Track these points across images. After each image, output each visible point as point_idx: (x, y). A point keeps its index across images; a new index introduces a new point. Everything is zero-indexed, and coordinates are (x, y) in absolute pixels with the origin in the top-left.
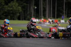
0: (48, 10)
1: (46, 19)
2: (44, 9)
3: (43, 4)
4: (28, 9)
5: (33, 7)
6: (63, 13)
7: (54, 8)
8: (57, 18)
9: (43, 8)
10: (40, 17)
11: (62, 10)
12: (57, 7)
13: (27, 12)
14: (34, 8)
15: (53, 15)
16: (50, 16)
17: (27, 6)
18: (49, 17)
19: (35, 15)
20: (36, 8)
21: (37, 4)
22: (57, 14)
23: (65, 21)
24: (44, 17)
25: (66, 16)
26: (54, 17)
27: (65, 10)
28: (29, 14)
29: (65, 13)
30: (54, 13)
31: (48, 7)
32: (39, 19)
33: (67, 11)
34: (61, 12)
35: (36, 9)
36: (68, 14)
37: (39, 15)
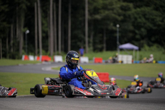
0: (54, 36)
1: (50, 55)
2: (44, 35)
3: (43, 24)
4: (12, 36)
5: (23, 30)
6: (85, 43)
9: (43, 32)
10: (37, 51)
11: (82, 36)
12: (72, 31)
13: (9, 42)
14: (24, 33)
15: (63, 46)
16: (58, 49)
17: (10, 28)
18: (54, 51)
19: (26, 46)
20: (28, 32)
21: (30, 24)
22: (71, 45)
23: (90, 59)
24: (44, 52)
25: (92, 48)
27: (89, 37)
28: (14, 44)
29: (89, 42)
30: (65, 42)
31: (54, 30)
32: (34, 55)
33: (92, 38)
34: (80, 41)
35: (28, 34)
36: (94, 43)
37: (34, 46)
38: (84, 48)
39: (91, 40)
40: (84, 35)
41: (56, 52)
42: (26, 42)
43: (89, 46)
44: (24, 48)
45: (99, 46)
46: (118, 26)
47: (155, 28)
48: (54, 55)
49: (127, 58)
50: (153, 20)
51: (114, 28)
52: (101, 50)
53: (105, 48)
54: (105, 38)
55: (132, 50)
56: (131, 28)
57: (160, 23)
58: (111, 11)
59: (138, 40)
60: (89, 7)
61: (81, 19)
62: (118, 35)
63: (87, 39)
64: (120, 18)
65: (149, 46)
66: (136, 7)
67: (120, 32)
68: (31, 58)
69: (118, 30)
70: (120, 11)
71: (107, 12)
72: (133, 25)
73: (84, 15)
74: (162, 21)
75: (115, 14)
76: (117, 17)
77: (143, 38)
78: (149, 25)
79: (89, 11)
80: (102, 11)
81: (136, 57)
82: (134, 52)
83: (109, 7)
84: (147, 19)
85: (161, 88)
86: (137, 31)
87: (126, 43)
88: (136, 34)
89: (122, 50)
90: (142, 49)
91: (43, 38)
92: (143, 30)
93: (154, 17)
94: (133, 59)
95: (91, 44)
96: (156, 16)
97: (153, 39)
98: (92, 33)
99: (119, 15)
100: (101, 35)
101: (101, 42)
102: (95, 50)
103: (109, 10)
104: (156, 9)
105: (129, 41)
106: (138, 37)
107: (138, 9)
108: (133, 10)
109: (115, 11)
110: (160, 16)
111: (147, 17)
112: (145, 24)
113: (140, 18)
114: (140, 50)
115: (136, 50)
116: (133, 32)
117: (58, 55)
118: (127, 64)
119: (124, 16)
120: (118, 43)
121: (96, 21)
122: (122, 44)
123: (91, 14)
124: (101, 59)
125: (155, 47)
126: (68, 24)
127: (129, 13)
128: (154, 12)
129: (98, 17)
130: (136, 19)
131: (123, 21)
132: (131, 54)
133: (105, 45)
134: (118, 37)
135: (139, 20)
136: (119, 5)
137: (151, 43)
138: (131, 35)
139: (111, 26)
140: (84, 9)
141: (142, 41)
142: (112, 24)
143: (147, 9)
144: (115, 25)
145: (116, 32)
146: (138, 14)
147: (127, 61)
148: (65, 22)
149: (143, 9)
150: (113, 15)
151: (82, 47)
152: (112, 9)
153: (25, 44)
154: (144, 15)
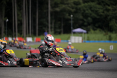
1: (23, 37)
2: (19, 22)
3: (18, 15)
5: (4, 19)
6: (48, 27)
7: (34, 20)
8: (39, 35)
9: (18, 20)
10: (14, 34)
11: (46, 23)
12: (39, 19)
14: (5, 21)
15: (33, 31)
16: (29, 33)
18: (26, 34)
19: (6, 31)
20: (7, 20)
21: (9, 15)
22: (39, 30)
24: (19, 34)
25: (53, 32)
26: (34, 34)
27: (51, 24)
29: (51, 28)
30: (34, 28)
32: (12, 37)
33: (53, 24)
34: (45, 27)
35: (7, 22)
36: (55, 28)
37: (12, 31)
38: (48, 31)
39: (53, 26)
40: (48, 22)
41: (28, 35)
42: (6, 28)
43: (51, 31)
44: (5, 32)
45: (58, 30)
46: (72, 16)
47: (98, 17)
48: (27, 37)
49: (78, 39)
50: (97, 11)
51: (69, 17)
52: (60, 33)
53: (62, 32)
54: (63, 25)
55: (81, 33)
56: (81, 17)
57: (102, 14)
58: (67, 5)
59: (86, 26)
60: (51, 3)
61: (45, 11)
62: (72, 22)
63: (50, 25)
64: (73, 10)
65: (94, 30)
66: (84, 2)
67: (73, 20)
68: (10, 39)
69: (72, 18)
70: (73, 5)
71: (64, 6)
72: (83, 15)
73: (48, 8)
74: (103, 12)
75: (69, 7)
76: (71, 9)
77: (89, 24)
78: (94, 15)
79: (51, 5)
80: (60, 5)
81: (84, 38)
82: (83, 35)
83: (65, 2)
84: (92, 11)
85: (103, 61)
86: (85, 20)
87: (77, 28)
88: (84, 22)
89: (74, 33)
90: (89, 32)
91: (18, 25)
92: (89, 18)
93: (98, 9)
94: (82, 39)
95: (53, 29)
96: (99, 9)
97: (97, 25)
98: (54, 21)
99: (73, 8)
100: (59, 22)
101: (60, 27)
102: (56, 33)
103: (65, 4)
104: (99, 4)
105: (80, 27)
106: (86, 24)
107: (86, 4)
108: (83, 5)
109: (70, 5)
110: (102, 9)
111: (92, 9)
112: (91, 14)
113: (87, 10)
115: (85, 33)
116: (83, 20)
117: (29, 36)
118: (79, 43)
119: (76, 8)
120: (72, 28)
121: (56, 12)
122: (74, 28)
123: (52, 7)
124: (60, 40)
125: (98, 31)
126: (36, 15)
127: (79, 6)
128: (98, 6)
129: (58, 9)
130: (84, 11)
131: (75, 12)
132: (81, 36)
133: (62, 30)
134: (72, 24)
135: (87, 12)
136: (72, 1)
137: (95, 28)
138: (81, 22)
139: (67, 16)
140: (47, 4)
141: (89, 27)
142: (67, 14)
143: (92, 4)
144: (70, 15)
145: (70, 20)
146: (86, 7)
147: (78, 41)
148: (34, 13)
149: (89, 4)
150: (69, 8)
151: (46, 31)
152: (68, 4)
153: (5, 29)
154: (91, 8)
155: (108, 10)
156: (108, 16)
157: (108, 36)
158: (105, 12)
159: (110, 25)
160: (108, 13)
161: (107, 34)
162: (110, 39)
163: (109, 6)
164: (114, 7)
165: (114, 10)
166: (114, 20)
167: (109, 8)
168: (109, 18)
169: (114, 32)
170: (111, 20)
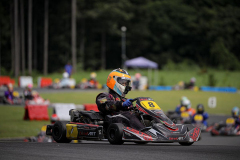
0: (21, 44)
1: (13, 76)
2: (5, 42)
6: (70, 56)
7: (38, 39)
8: (50, 71)
9: (3, 38)
12: (50, 36)
15: (35, 61)
16: (27, 67)
18: (21, 69)
22: (49, 60)
24: (4, 70)
25: (81, 65)
26: (38, 69)
27: (78, 46)
29: (78, 56)
30: (39, 55)
33: (82, 48)
34: (64, 53)
39: (82, 52)
40: (70, 43)
41: (24, 72)
43: (78, 62)
45: (94, 62)
46: (124, 29)
47: (184, 33)
48: (21, 75)
50: (182, 19)
52: (97, 69)
53: (103, 66)
54: (104, 49)
55: (146, 68)
56: (146, 32)
57: (194, 25)
58: (113, 5)
59: (157, 53)
61: (64, 17)
63: (74, 50)
64: (128, 16)
65: (176, 61)
67: (127, 38)
69: (123, 35)
70: (129, 5)
71: (107, 6)
72: (151, 28)
73: (69, 11)
74: (197, 22)
76: (124, 14)
77: (165, 49)
78: (176, 27)
79: (78, 4)
80: (98, 4)
81: (153, 80)
82: (150, 73)
84: (173, 18)
86: (155, 39)
87: (137, 56)
89: (130, 68)
90: (165, 67)
92: (165, 36)
93: (184, 15)
94: (148, 83)
95: (81, 59)
97: (182, 51)
98: (84, 40)
99: (128, 11)
101: (98, 56)
102: (87, 68)
104: (188, 2)
106: (157, 48)
108: (151, 4)
109: (120, 5)
110: (194, 14)
111: (173, 14)
112: (169, 26)
113: (161, 16)
114: (160, 68)
115: (153, 69)
116: (150, 39)
117: (27, 75)
119: (136, 13)
120: (124, 56)
121: (89, 20)
122: (131, 57)
123: (81, 9)
125: (183, 65)
126: (43, 26)
127: (143, 8)
128: (186, 8)
129: (93, 14)
130: (154, 17)
131: (134, 21)
132: (146, 76)
133: (103, 61)
134: (124, 48)
135: (160, 20)
137: (178, 58)
138: (146, 43)
139: (114, 30)
141: (164, 55)
142: (115, 26)
144: (119, 28)
146: (158, 9)
148: (38, 22)
150: (117, 11)
154: (168, 12)
155: (208, 17)
156: (209, 30)
157: (206, 76)
158: (202, 22)
159: (213, 50)
160: (207, 25)
161: (205, 72)
162: (212, 84)
163: (210, 7)
164: (223, 9)
165: (223, 17)
166: (221, 39)
167: (211, 11)
168: (210, 34)
169: (221, 67)
170: (214, 39)
